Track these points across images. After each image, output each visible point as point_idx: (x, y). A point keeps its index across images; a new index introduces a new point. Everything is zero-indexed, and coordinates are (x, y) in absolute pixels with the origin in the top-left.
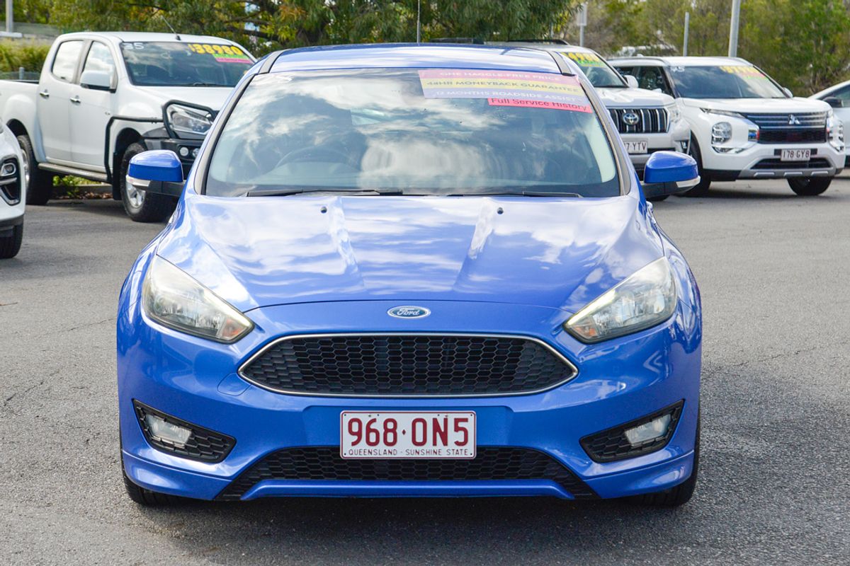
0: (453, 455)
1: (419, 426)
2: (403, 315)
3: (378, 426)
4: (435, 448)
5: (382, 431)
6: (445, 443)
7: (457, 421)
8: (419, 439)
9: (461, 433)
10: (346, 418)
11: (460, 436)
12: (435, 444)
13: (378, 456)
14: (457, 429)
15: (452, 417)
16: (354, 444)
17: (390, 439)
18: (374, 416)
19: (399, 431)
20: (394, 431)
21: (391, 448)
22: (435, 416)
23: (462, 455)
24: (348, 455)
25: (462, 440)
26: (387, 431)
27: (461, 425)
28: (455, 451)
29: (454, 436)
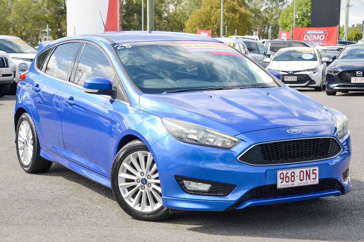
0: (312, 183)
1: (302, 173)
2: (293, 132)
3: (289, 175)
4: (307, 181)
5: (290, 177)
6: (310, 179)
7: (313, 170)
8: (302, 179)
9: (314, 175)
10: (279, 173)
11: (314, 176)
12: (306, 180)
13: (289, 186)
14: (313, 173)
15: (312, 169)
16: (282, 182)
17: (293, 180)
18: (288, 171)
19: (295, 176)
20: (294, 176)
21: (293, 183)
22: (306, 169)
23: (315, 183)
24: (279, 187)
25: (315, 177)
26: (292, 176)
27: (314, 172)
28: (313, 182)
29: (312, 176)
